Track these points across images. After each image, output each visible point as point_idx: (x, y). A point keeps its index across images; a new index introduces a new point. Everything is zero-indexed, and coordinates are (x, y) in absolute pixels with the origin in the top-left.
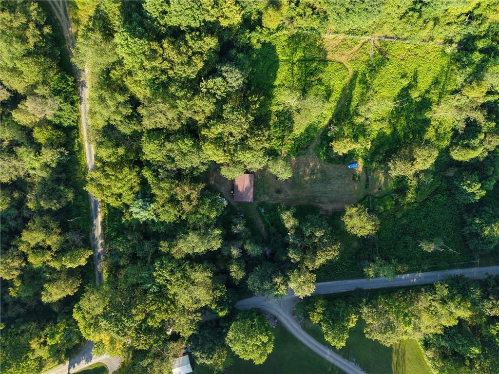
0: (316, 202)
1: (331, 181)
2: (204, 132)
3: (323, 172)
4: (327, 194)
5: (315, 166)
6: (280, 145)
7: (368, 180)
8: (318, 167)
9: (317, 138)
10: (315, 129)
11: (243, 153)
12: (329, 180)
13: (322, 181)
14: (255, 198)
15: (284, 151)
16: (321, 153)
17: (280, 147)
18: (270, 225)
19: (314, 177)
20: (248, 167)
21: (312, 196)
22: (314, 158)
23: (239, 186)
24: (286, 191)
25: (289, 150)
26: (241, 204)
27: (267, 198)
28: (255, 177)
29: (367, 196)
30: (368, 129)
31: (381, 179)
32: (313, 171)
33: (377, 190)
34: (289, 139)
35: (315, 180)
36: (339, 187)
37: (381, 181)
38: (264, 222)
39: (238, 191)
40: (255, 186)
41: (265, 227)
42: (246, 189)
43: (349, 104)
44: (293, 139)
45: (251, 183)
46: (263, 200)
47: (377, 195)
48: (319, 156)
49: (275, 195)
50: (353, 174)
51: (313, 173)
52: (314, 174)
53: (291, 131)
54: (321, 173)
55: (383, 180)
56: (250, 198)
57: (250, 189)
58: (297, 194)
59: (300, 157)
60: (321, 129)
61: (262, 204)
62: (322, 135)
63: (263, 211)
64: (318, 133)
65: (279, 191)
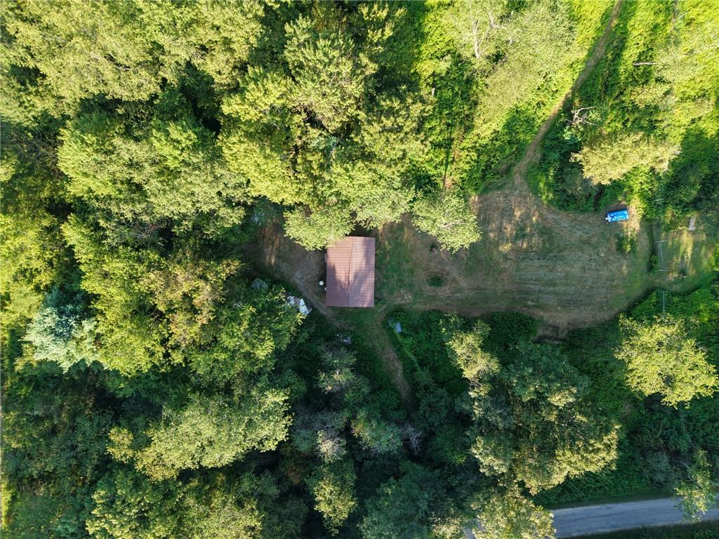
0: (529, 307)
1: (565, 253)
2: (229, 105)
3: (545, 232)
4: (555, 285)
5: (527, 216)
6: (441, 163)
7: (654, 251)
8: (534, 219)
9: (533, 147)
10: (529, 122)
11: (347, 170)
12: (560, 251)
13: (544, 254)
14: (378, 299)
15: (450, 177)
16: (541, 185)
17: (442, 169)
18: (417, 365)
19: (525, 245)
20: (361, 216)
21: (520, 292)
22: (525, 197)
23: (338, 269)
24: (454, 280)
25: (464, 175)
26: (343, 312)
27: (409, 297)
28: (378, 245)
29: (653, 291)
30: (662, 121)
31: (686, 249)
32: (522, 229)
33: (676, 275)
34: (463, 149)
35: (526, 251)
36: (583, 268)
37: (685, 252)
38: (402, 357)
39: (336, 282)
40: (378, 267)
41: (404, 370)
42: (356, 276)
43: (618, 55)
44: (472, 148)
45: (368, 262)
46: (398, 301)
47: (677, 288)
48: (536, 191)
49: (428, 289)
50: (617, 236)
51: (521, 234)
52: (524, 236)
53: (469, 129)
54: (542, 233)
55: (689, 250)
56: (365, 297)
57: (366, 276)
58: (483, 286)
59: (490, 195)
60: (543, 121)
61: (397, 313)
62: (545, 137)
63: (398, 329)
64: (536, 133)
65: (437, 281)
